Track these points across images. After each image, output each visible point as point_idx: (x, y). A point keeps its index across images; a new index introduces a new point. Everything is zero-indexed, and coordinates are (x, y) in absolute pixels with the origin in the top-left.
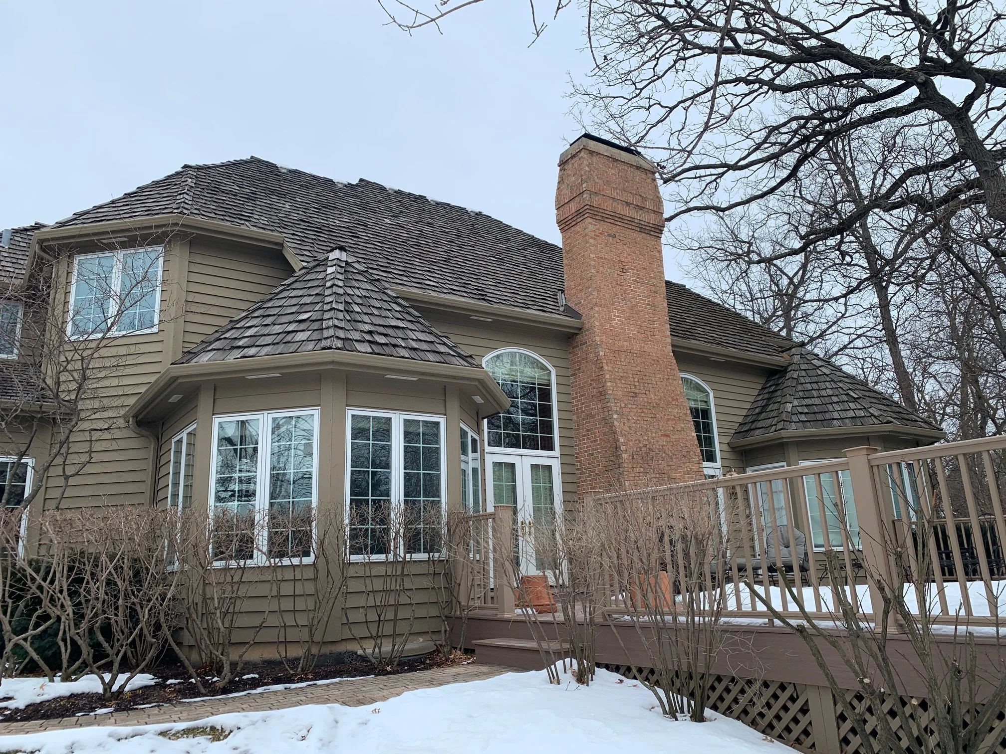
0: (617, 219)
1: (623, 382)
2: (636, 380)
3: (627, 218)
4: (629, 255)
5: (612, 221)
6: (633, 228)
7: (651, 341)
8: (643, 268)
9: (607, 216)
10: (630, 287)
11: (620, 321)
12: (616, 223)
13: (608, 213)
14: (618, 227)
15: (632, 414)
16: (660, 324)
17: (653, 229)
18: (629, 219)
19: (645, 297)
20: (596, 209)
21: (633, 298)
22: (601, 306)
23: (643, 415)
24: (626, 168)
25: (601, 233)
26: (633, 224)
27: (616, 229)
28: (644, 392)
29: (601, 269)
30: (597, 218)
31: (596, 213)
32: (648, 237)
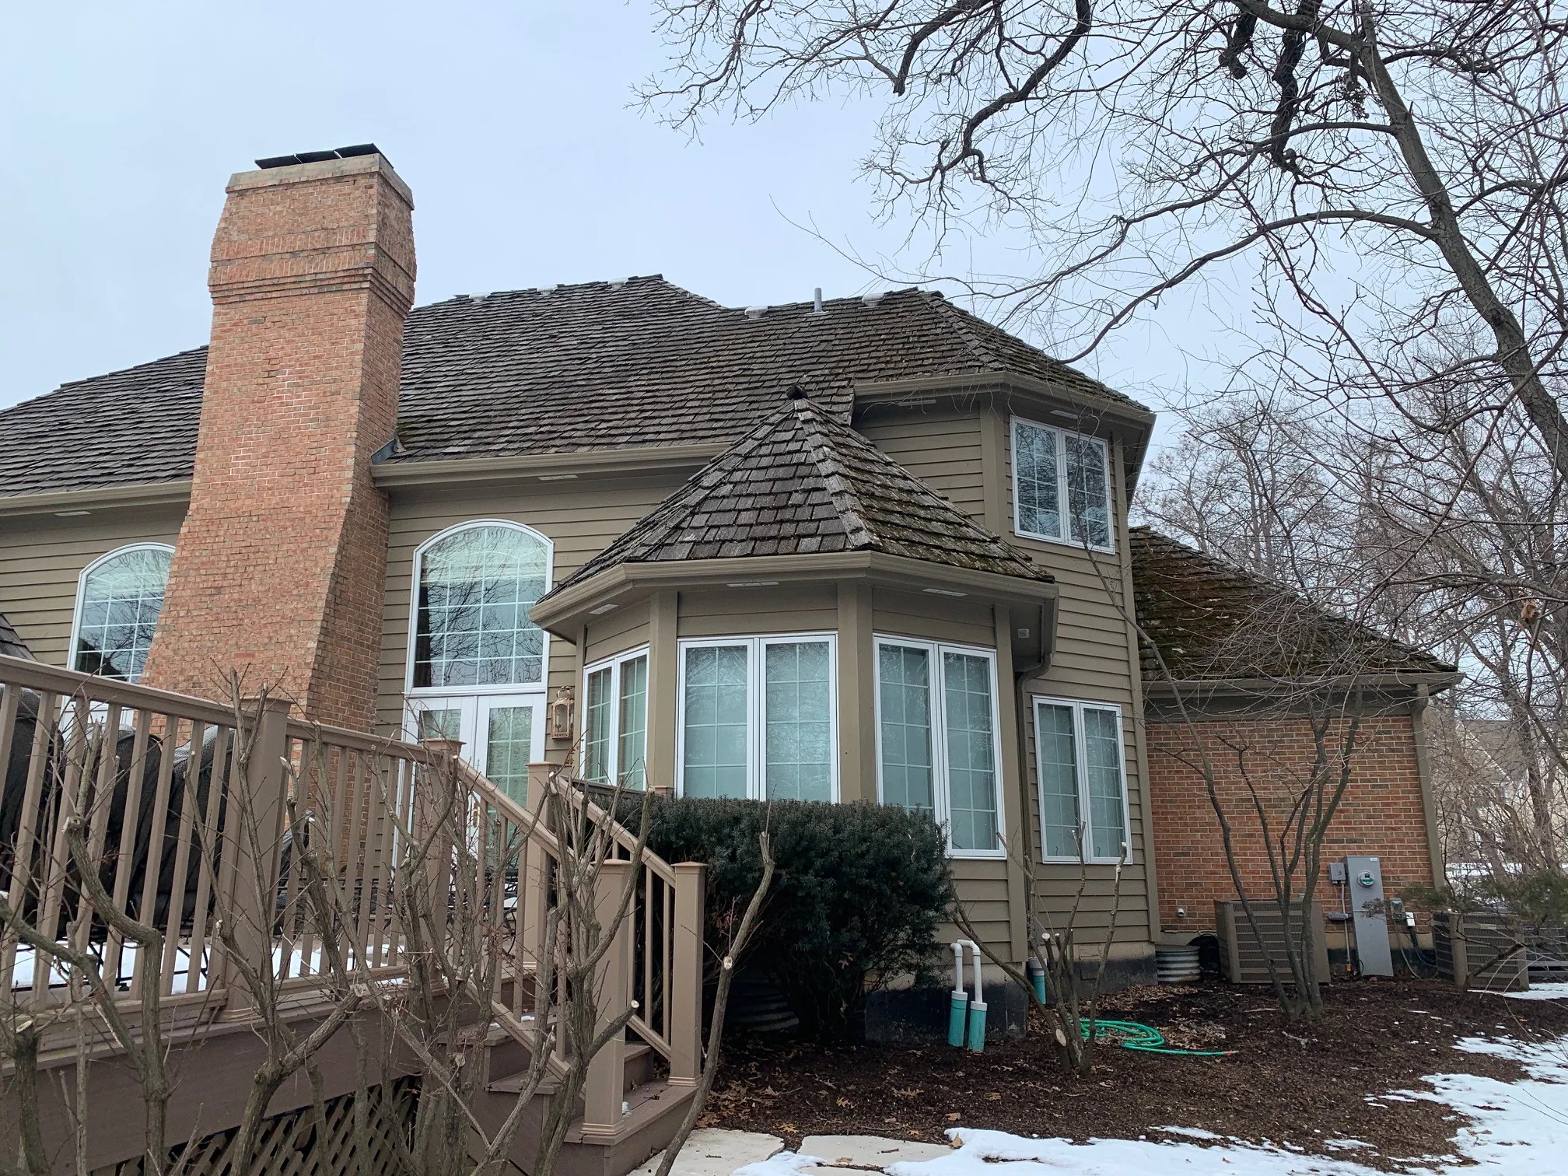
0: (269, 289)
1: (203, 572)
2: (232, 564)
3: (289, 280)
4: (288, 342)
5: (259, 296)
6: (305, 291)
7: (306, 485)
8: (315, 357)
9: (249, 291)
10: (280, 398)
11: (247, 464)
12: (269, 295)
13: (251, 285)
14: (273, 301)
15: (192, 626)
16: (332, 450)
17: (346, 280)
18: (292, 280)
19: (310, 408)
20: (224, 288)
21: (282, 417)
22: (211, 448)
23: (215, 624)
24: (311, 190)
25: (235, 325)
26: (302, 285)
27: (265, 306)
28: (238, 582)
29: (225, 384)
30: (230, 300)
31: (227, 293)
32: (338, 297)
